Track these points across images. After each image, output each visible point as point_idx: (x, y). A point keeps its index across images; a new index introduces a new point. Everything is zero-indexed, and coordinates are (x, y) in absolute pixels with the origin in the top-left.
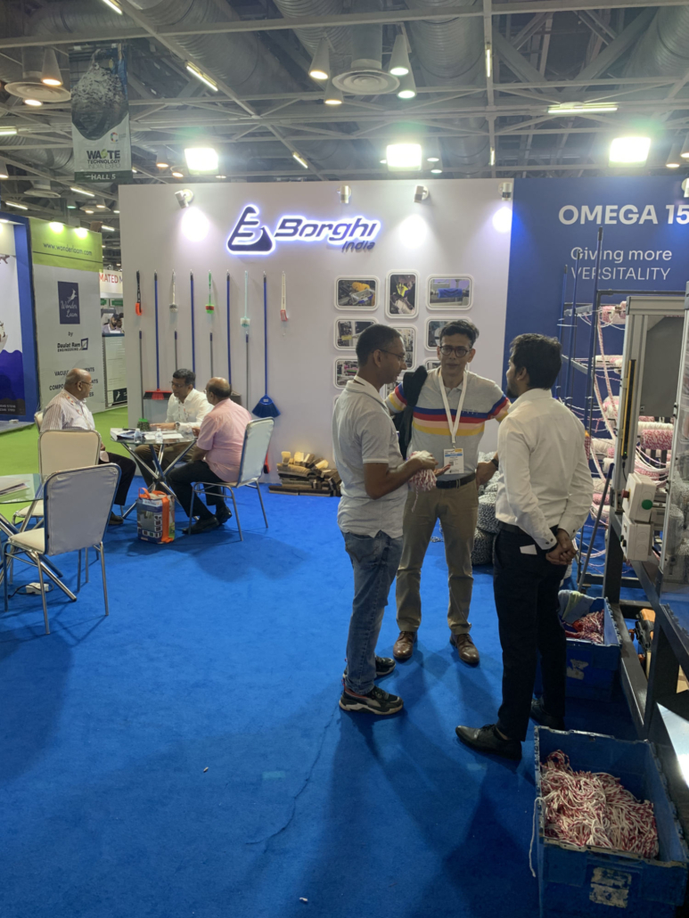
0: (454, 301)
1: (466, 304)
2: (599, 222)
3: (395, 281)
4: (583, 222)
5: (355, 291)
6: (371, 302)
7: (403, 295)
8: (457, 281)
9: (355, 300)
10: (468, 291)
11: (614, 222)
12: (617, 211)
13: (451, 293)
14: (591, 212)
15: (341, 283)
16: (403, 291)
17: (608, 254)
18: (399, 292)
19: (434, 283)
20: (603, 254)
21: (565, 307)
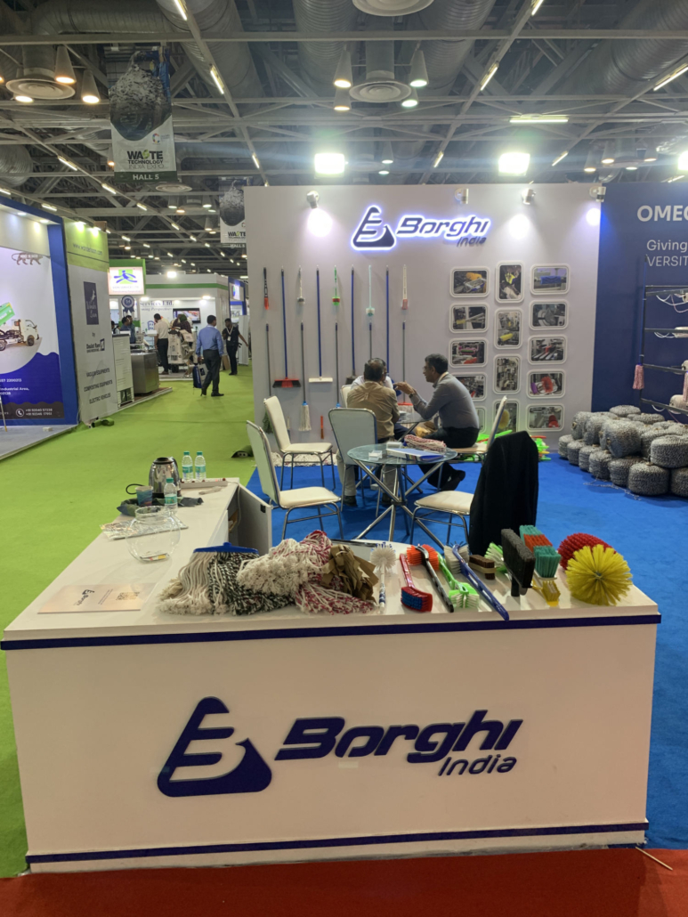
0: (554, 286)
1: (564, 288)
3: (504, 270)
5: (469, 280)
6: (483, 290)
7: (511, 282)
8: (556, 269)
9: (468, 288)
10: (565, 278)
13: (550, 281)
14: (663, 211)
15: (456, 274)
16: (511, 279)
17: (676, 245)
18: (507, 280)
19: (537, 272)
20: (671, 245)
21: (647, 289)
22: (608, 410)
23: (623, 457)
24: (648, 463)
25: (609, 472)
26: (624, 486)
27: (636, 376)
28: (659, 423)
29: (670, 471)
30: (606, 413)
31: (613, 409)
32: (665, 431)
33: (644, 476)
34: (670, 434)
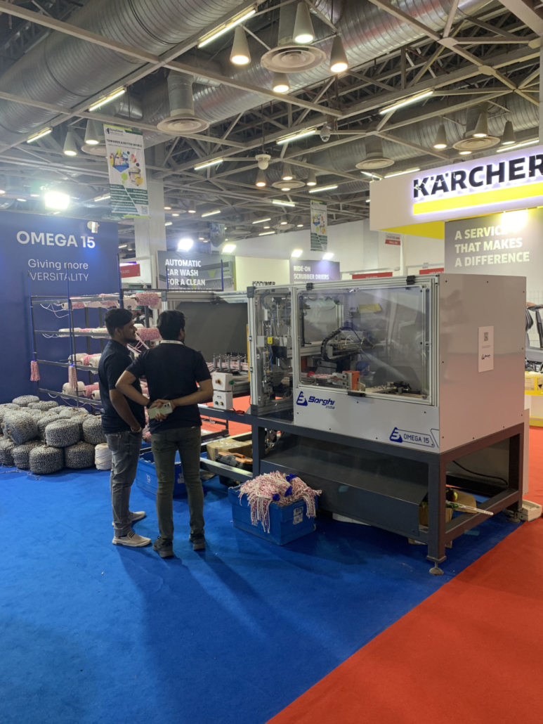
2: (43, 243)
4: (33, 243)
11: (53, 244)
12: (54, 237)
14: (38, 237)
17: (52, 264)
20: (49, 264)
21: (32, 299)
22: (11, 402)
23: (24, 443)
24: (44, 446)
25: (13, 459)
26: (27, 469)
27: (32, 370)
28: (53, 409)
29: (63, 449)
30: (9, 405)
31: (15, 400)
32: (57, 416)
33: (43, 458)
34: (61, 418)
